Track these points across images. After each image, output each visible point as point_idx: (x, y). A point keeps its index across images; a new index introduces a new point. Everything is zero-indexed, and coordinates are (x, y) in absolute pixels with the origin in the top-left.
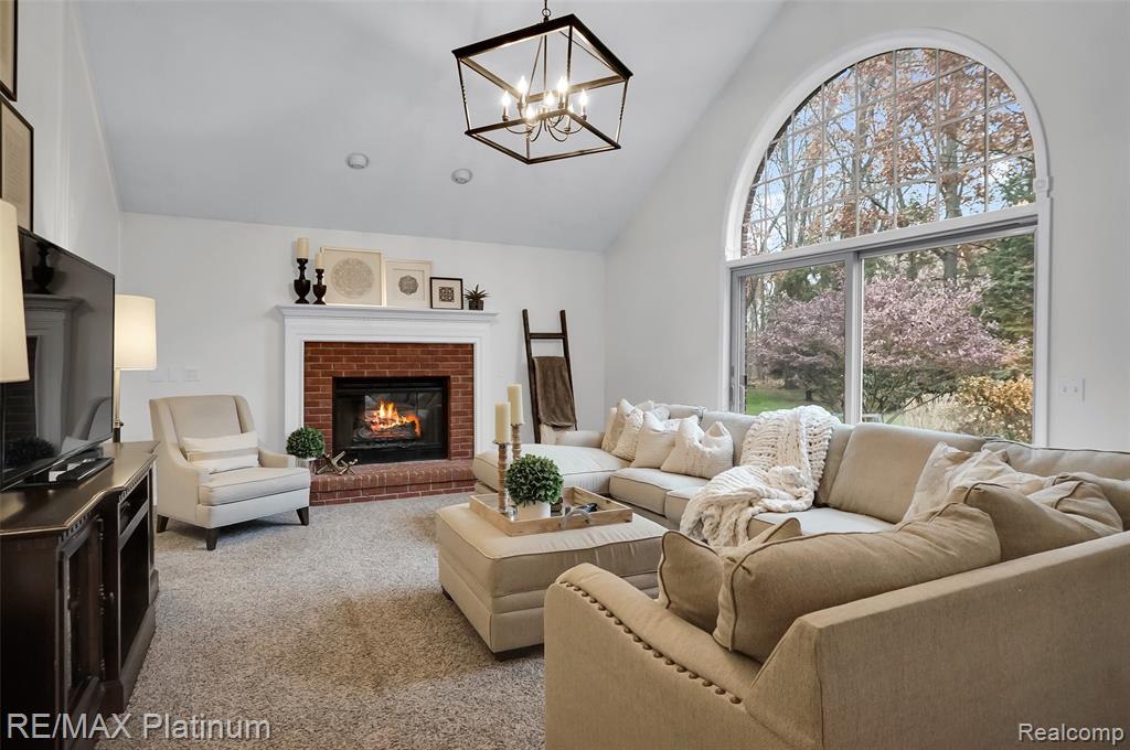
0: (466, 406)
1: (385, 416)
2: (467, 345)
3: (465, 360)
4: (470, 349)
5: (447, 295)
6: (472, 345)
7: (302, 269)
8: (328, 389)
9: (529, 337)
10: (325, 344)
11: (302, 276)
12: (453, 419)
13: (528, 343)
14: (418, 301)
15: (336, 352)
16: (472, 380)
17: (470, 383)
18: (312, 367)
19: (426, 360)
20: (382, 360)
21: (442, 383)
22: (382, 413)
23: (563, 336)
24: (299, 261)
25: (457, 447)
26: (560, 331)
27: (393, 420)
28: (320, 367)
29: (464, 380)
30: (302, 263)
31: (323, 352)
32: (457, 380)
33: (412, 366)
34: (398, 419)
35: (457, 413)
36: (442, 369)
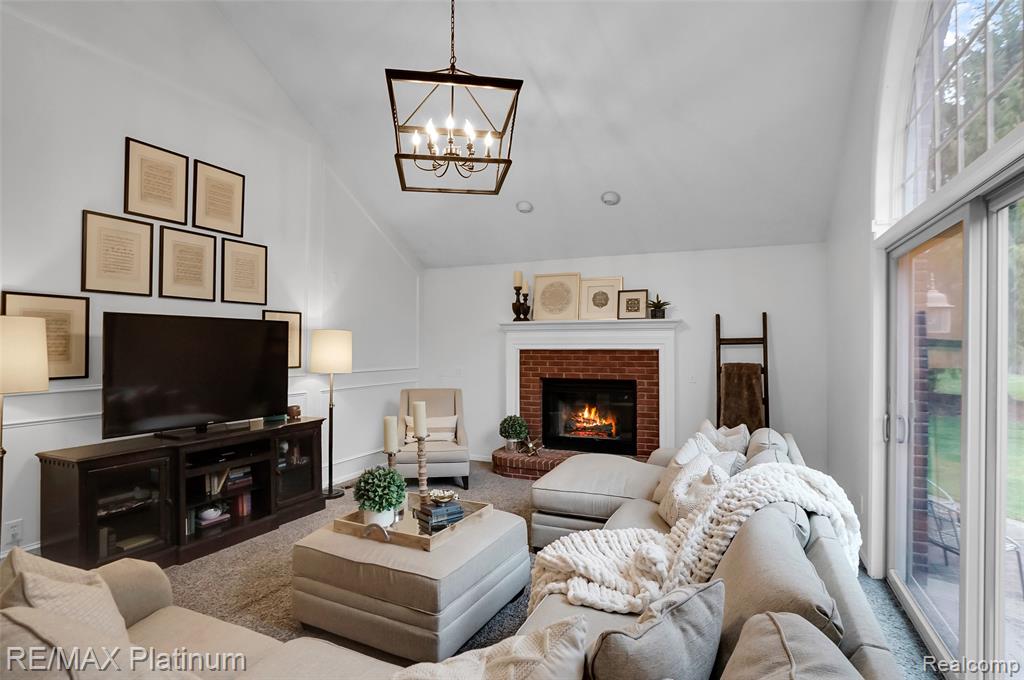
0: (650, 409)
1: (589, 418)
2: (652, 351)
3: (651, 365)
4: (655, 355)
5: (633, 305)
6: (657, 351)
7: (518, 294)
8: (536, 387)
9: (721, 342)
10: (534, 351)
11: (518, 300)
12: (639, 419)
13: (718, 349)
14: (608, 314)
15: (542, 358)
16: (657, 384)
17: (656, 387)
18: (526, 369)
19: (614, 365)
20: (576, 365)
21: (630, 386)
22: (586, 414)
23: (763, 341)
24: (515, 288)
25: (643, 447)
26: (762, 336)
27: (594, 421)
28: (531, 369)
29: (649, 384)
30: (518, 289)
31: (532, 358)
32: (642, 384)
33: (601, 370)
34: (598, 420)
35: (643, 415)
36: (629, 373)
